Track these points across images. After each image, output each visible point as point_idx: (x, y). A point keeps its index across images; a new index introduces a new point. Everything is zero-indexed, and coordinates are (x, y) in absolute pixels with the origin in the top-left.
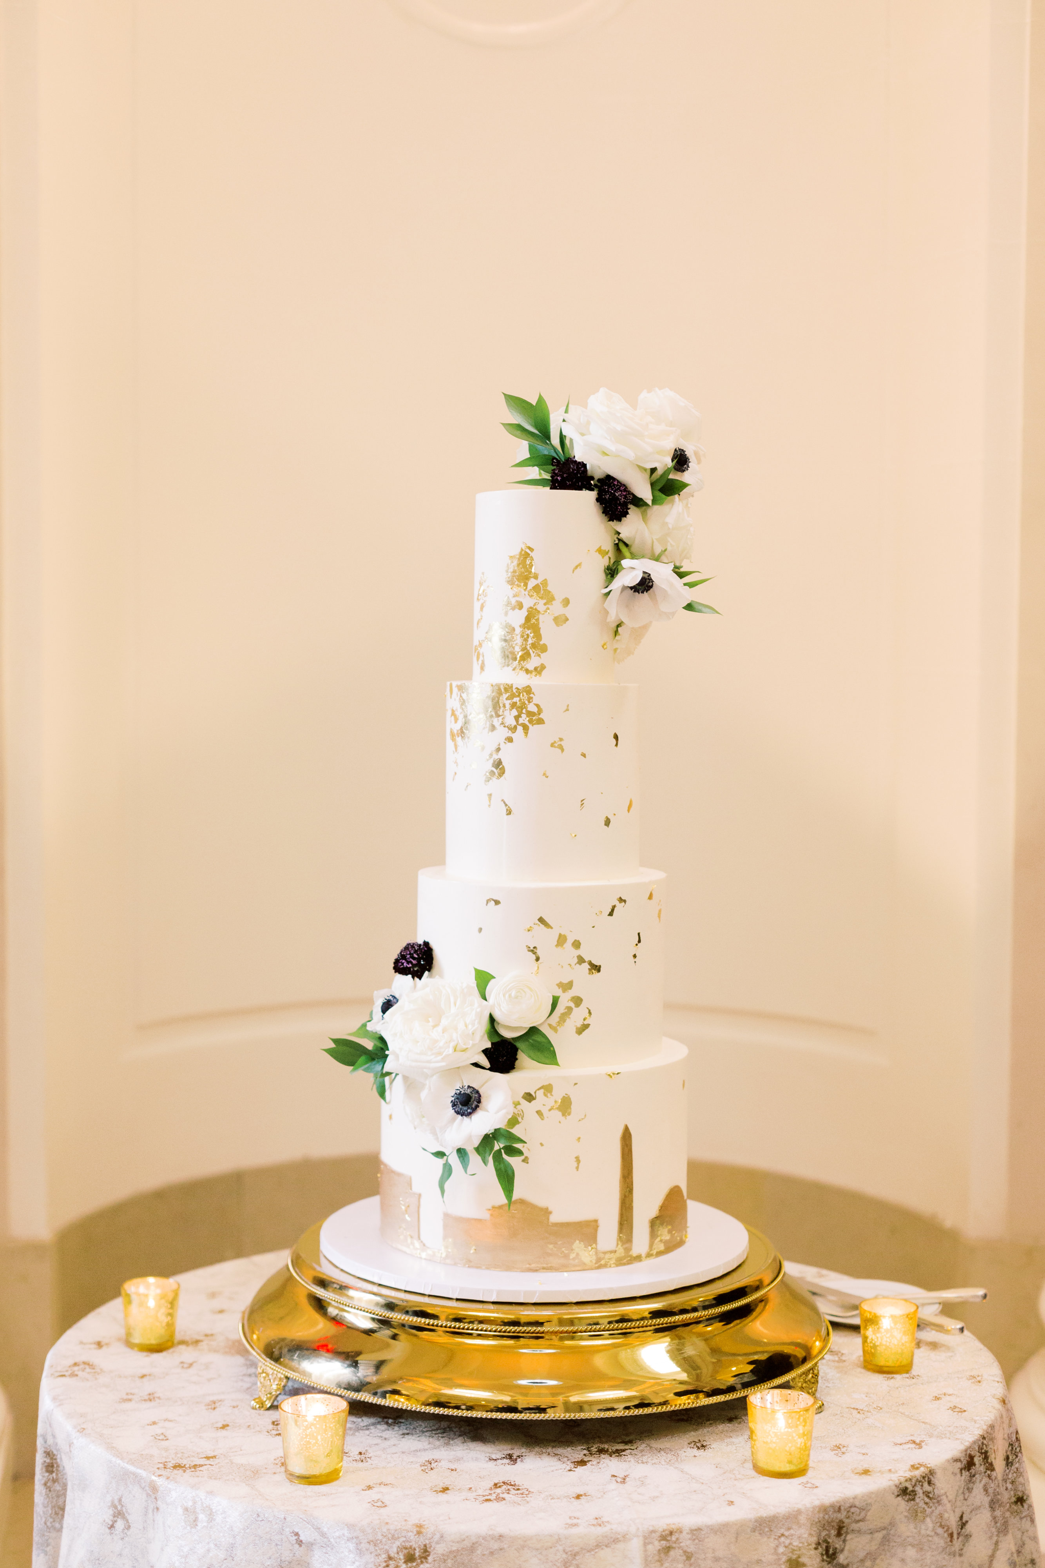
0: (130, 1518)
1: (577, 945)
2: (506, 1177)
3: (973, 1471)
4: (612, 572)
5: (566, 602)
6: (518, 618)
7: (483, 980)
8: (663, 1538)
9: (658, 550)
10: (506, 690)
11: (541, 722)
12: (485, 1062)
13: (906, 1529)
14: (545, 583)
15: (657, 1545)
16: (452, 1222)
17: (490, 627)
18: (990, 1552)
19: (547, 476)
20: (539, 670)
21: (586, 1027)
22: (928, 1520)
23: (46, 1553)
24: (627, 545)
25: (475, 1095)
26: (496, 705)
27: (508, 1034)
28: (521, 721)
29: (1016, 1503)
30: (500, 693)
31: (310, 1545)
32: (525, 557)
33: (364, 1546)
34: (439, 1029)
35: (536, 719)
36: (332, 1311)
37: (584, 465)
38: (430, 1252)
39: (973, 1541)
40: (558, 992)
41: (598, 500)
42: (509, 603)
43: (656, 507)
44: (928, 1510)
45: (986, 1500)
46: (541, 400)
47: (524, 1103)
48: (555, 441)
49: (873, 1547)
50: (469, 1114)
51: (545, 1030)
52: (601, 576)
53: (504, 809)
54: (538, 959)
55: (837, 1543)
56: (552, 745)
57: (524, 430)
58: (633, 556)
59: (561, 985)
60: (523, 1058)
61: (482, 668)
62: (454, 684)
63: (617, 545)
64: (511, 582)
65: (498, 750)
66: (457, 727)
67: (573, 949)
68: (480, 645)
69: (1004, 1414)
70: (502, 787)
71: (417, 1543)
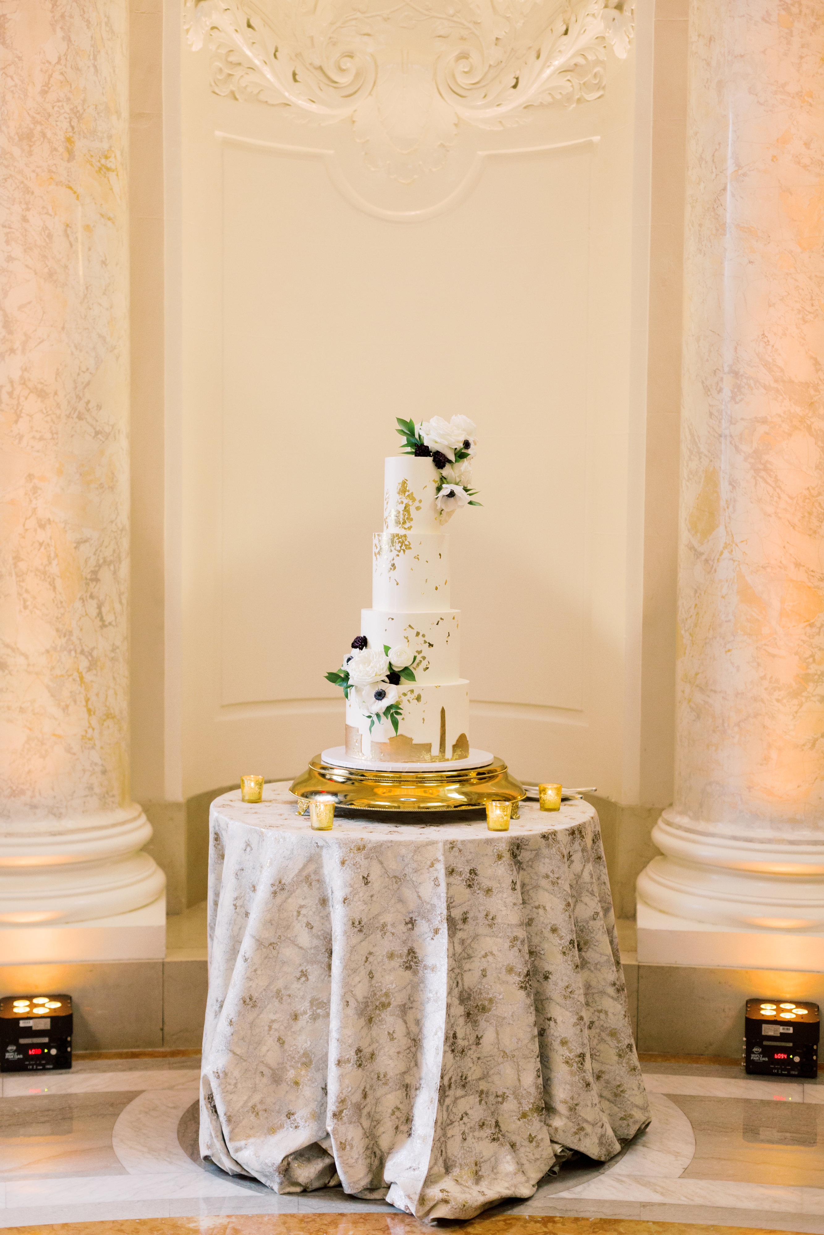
0: (252, 846)
1: (423, 636)
2: (395, 724)
3: (574, 836)
4: (439, 489)
5: (420, 501)
6: (401, 507)
7: (387, 649)
8: (451, 843)
9: (458, 480)
10: (397, 536)
11: (410, 548)
12: (387, 680)
13: (545, 851)
14: (412, 493)
15: (449, 846)
16: (374, 744)
17: (390, 511)
18: (582, 869)
19: (414, 451)
20: (410, 528)
21: (428, 668)
22: (554, 848)
23: (215, 873)
24: (445, 478)
25: (383, 693)
26: (392, 542)
27: (396, 669)
28: (402, 548)
29: (597, 858)
30: (394, 537)
31: (322, 847)
32: (404, 483)
33: (342, 845)
34: (370, 667)
35: (408, 547)
36: (328, 777)
37: (428, 447)
38: (366, 757)
39: (574, 864)
40: (416, 654)
41: (433, 461)
42: (398, 502)
43: (457, 463)
44: (554, 845)
45: (580, 849)
46: (411, 420)
47: (403, 697)
48: (417, 436)
49: (532, 856)
50: (381, 699)
51: (411, 668)
52: (435, 491)
53: (396, 583)
54: (408, 641)
55: (517, 852)
56: (415, 558)
57: (404, 432)
58: (448, 483)
59: (417, 652)
60: (403, 679)
61: (387, 527)
62: (376, 534)
63: (441, 478)
64: (399, 493)
65: (393, 559)
66: (377, 551)
67: (422, 637)
68: (387, 518)
69: (592, 822)
70: (395, 574)
71: (361, 844)
